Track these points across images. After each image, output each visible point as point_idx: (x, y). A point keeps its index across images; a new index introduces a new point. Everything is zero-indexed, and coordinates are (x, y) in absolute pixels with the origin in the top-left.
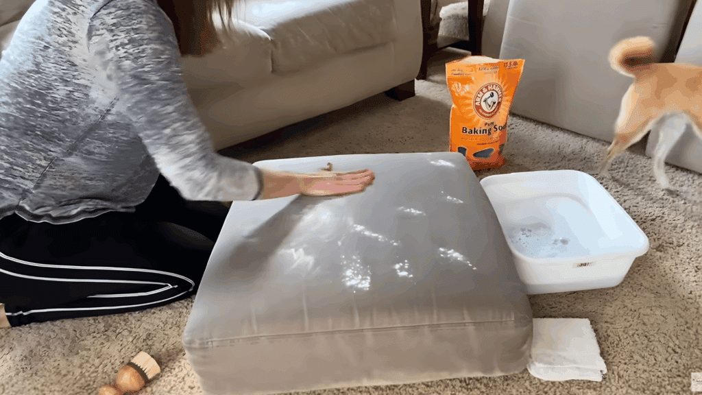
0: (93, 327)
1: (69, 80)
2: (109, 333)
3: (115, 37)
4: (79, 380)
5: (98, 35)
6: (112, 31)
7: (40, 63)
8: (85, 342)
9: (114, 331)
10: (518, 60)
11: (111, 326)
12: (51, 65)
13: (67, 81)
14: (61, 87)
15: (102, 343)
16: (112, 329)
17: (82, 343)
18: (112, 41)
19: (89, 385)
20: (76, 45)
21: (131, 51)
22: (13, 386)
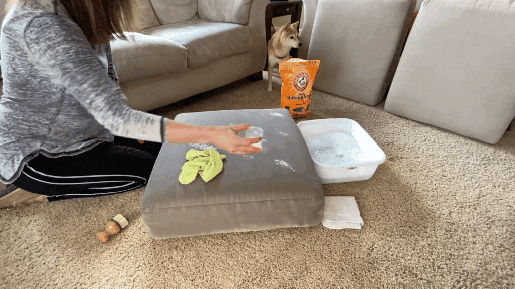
0: (92, 201)
2: (101, 204)
4: (86, 228)
8: (89, 209)
9: (104, 203)
10: (317, 61)
11: (102, 200)
15: (98, 210)
16: (103, 202)
17: (87, 209)
19: (90, 231)
22: (50, 232)
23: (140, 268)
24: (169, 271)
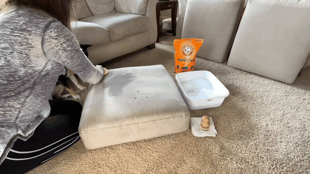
1: (26, 65)
3: (60, 41)
5: (48, 42)
6: (56, 39)
7: (10, 60)
10: (201, 39)
12: (16, 60)
13: (26, 66)
14: (22, 69)
18: (58, 43)
20: (33, 48)
21: (69, 44)
23: (83, 165)
24: (101, 166)
